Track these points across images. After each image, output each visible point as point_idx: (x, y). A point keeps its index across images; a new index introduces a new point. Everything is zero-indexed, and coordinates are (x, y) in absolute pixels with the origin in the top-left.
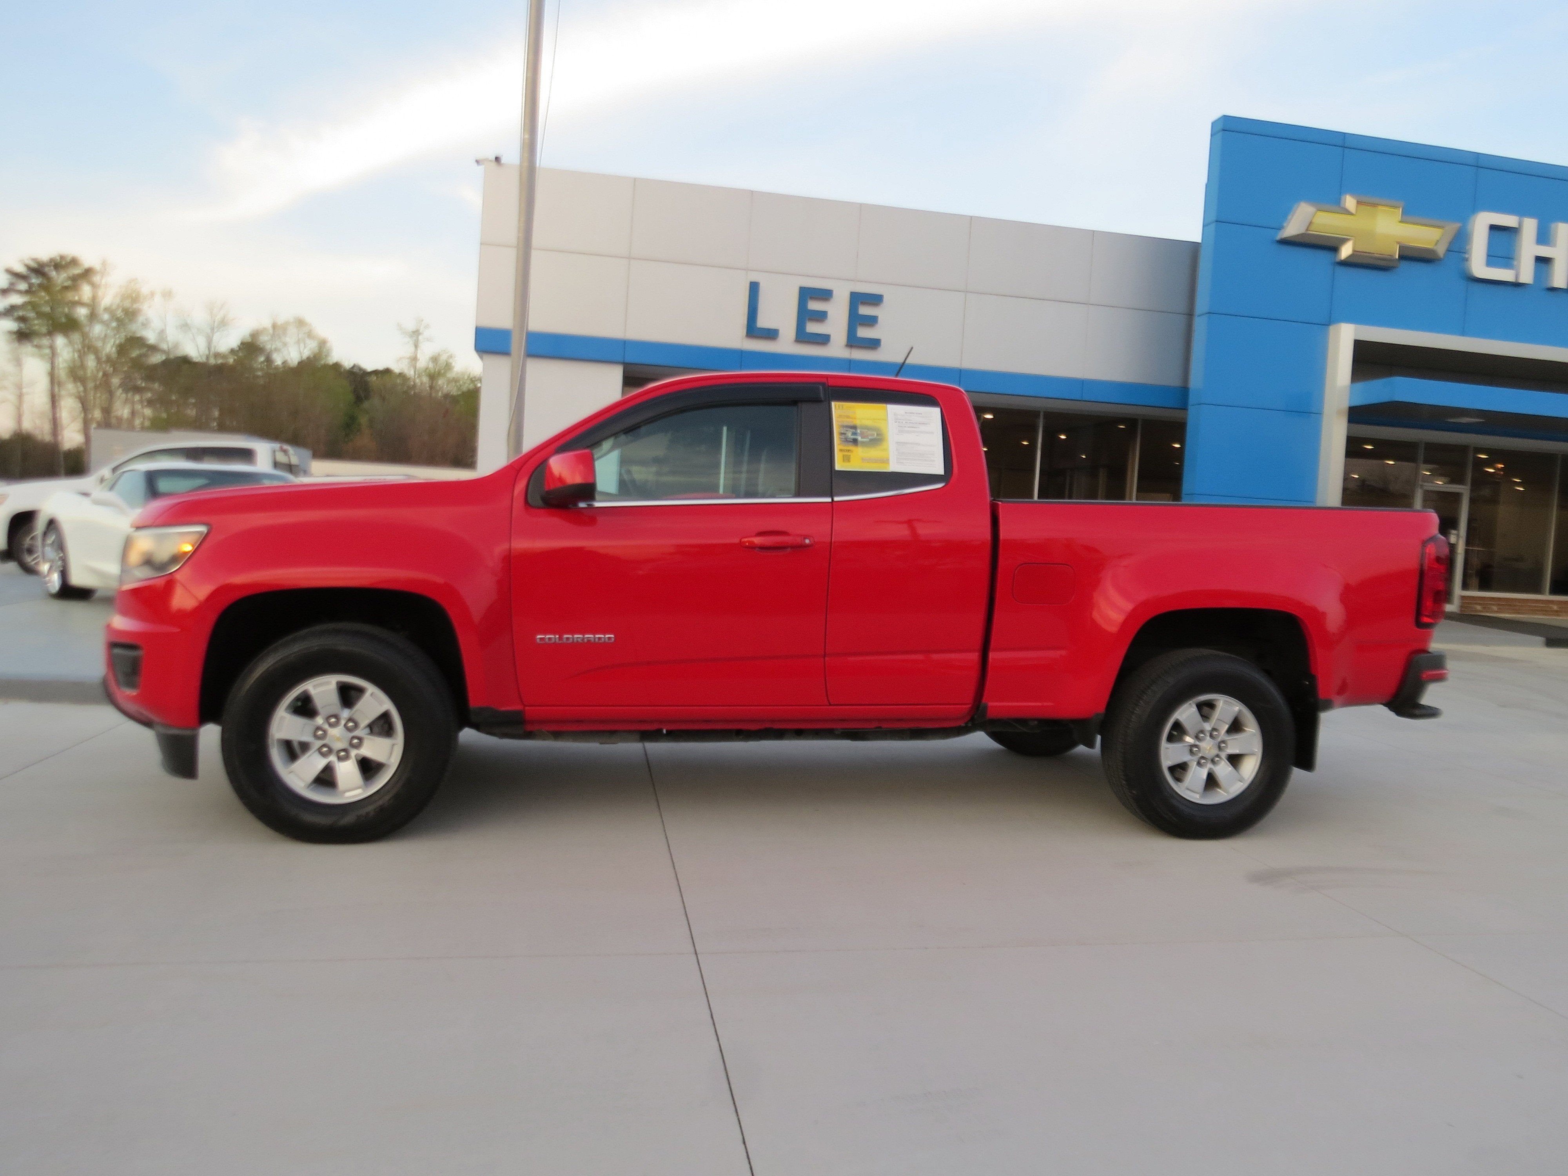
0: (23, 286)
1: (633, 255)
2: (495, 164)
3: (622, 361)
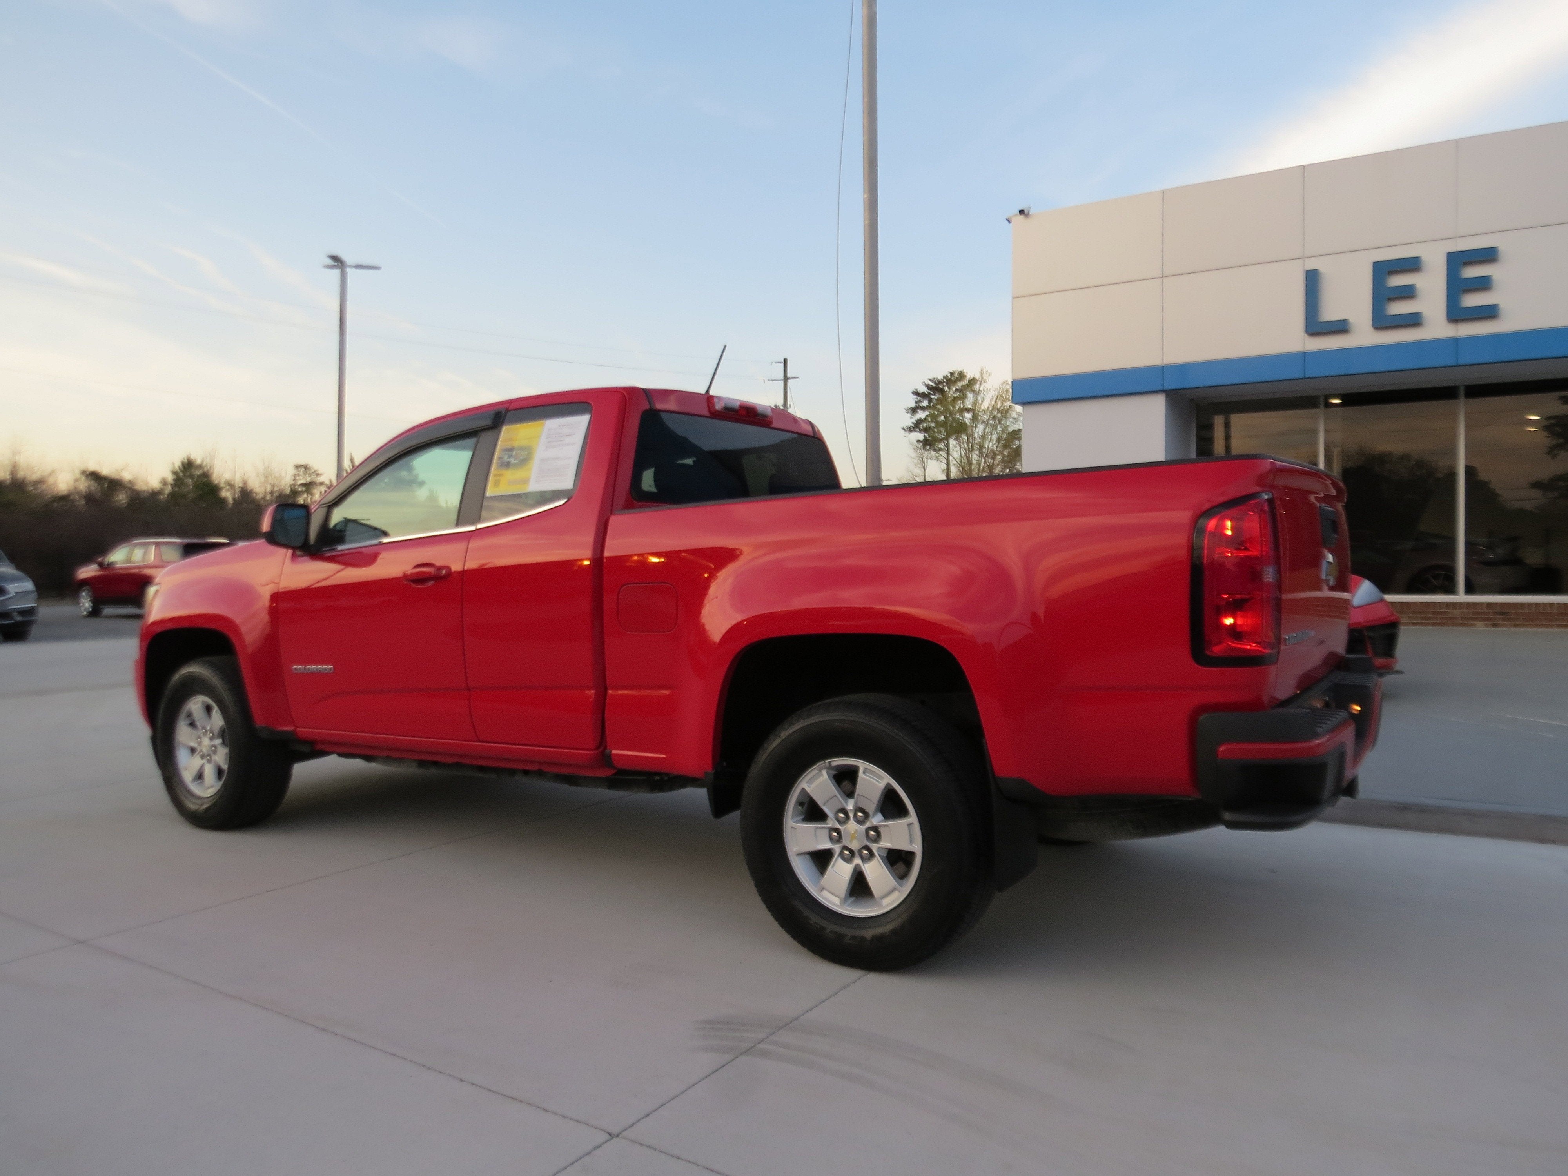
0: (925, 403)
1: (1166, 273)
2: (1022, 217)
3: (1160, 388)
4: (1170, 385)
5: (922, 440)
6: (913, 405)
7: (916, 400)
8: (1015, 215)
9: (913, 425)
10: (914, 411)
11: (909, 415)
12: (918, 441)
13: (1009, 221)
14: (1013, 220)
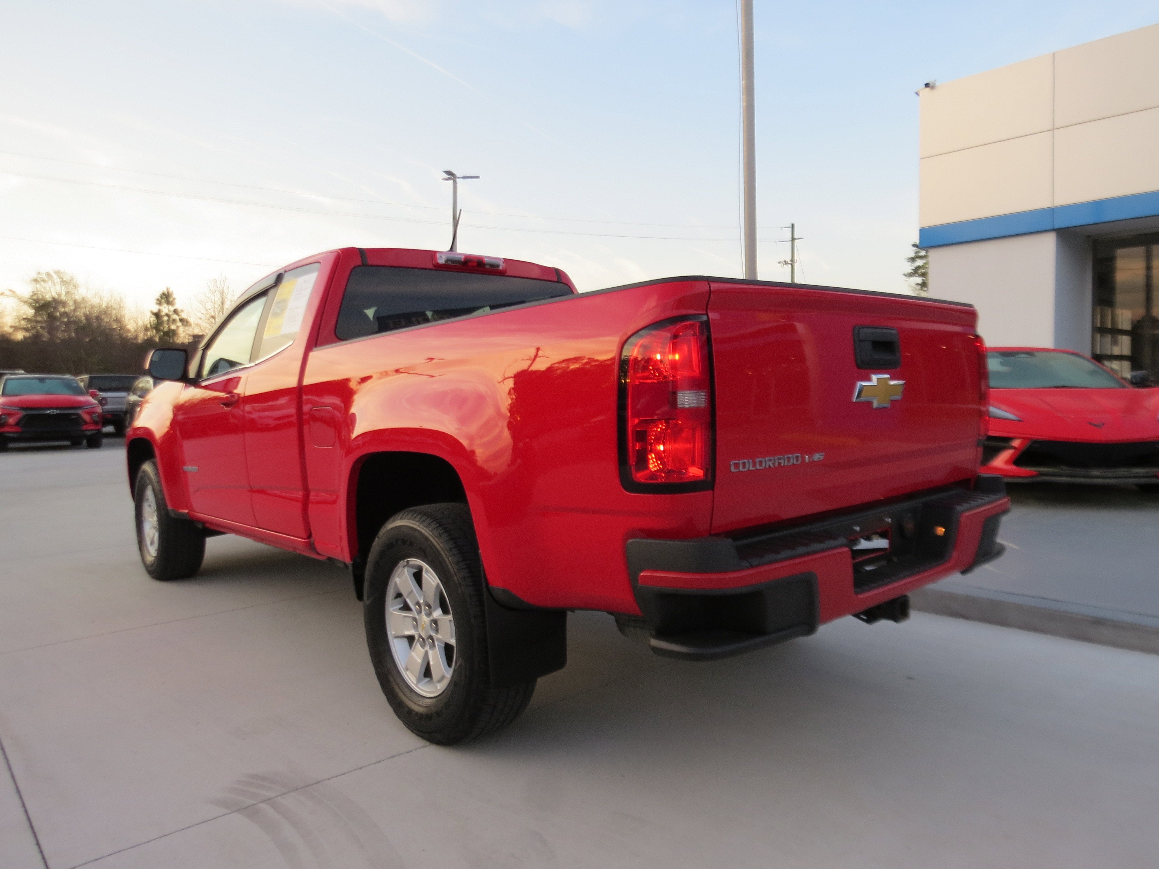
1: (1056, 127)
2: (928, 89)
3: (1052, 228)
4: (1058, 225)
5: (920, 283)
6: (913, 255)
7: (915, 251)
8: (922, 89)
9: (912, 271)
10: (913, 260)
11: (910, 263)
12: (917, 284)
13: (917, 94)
14: (920, 93)
